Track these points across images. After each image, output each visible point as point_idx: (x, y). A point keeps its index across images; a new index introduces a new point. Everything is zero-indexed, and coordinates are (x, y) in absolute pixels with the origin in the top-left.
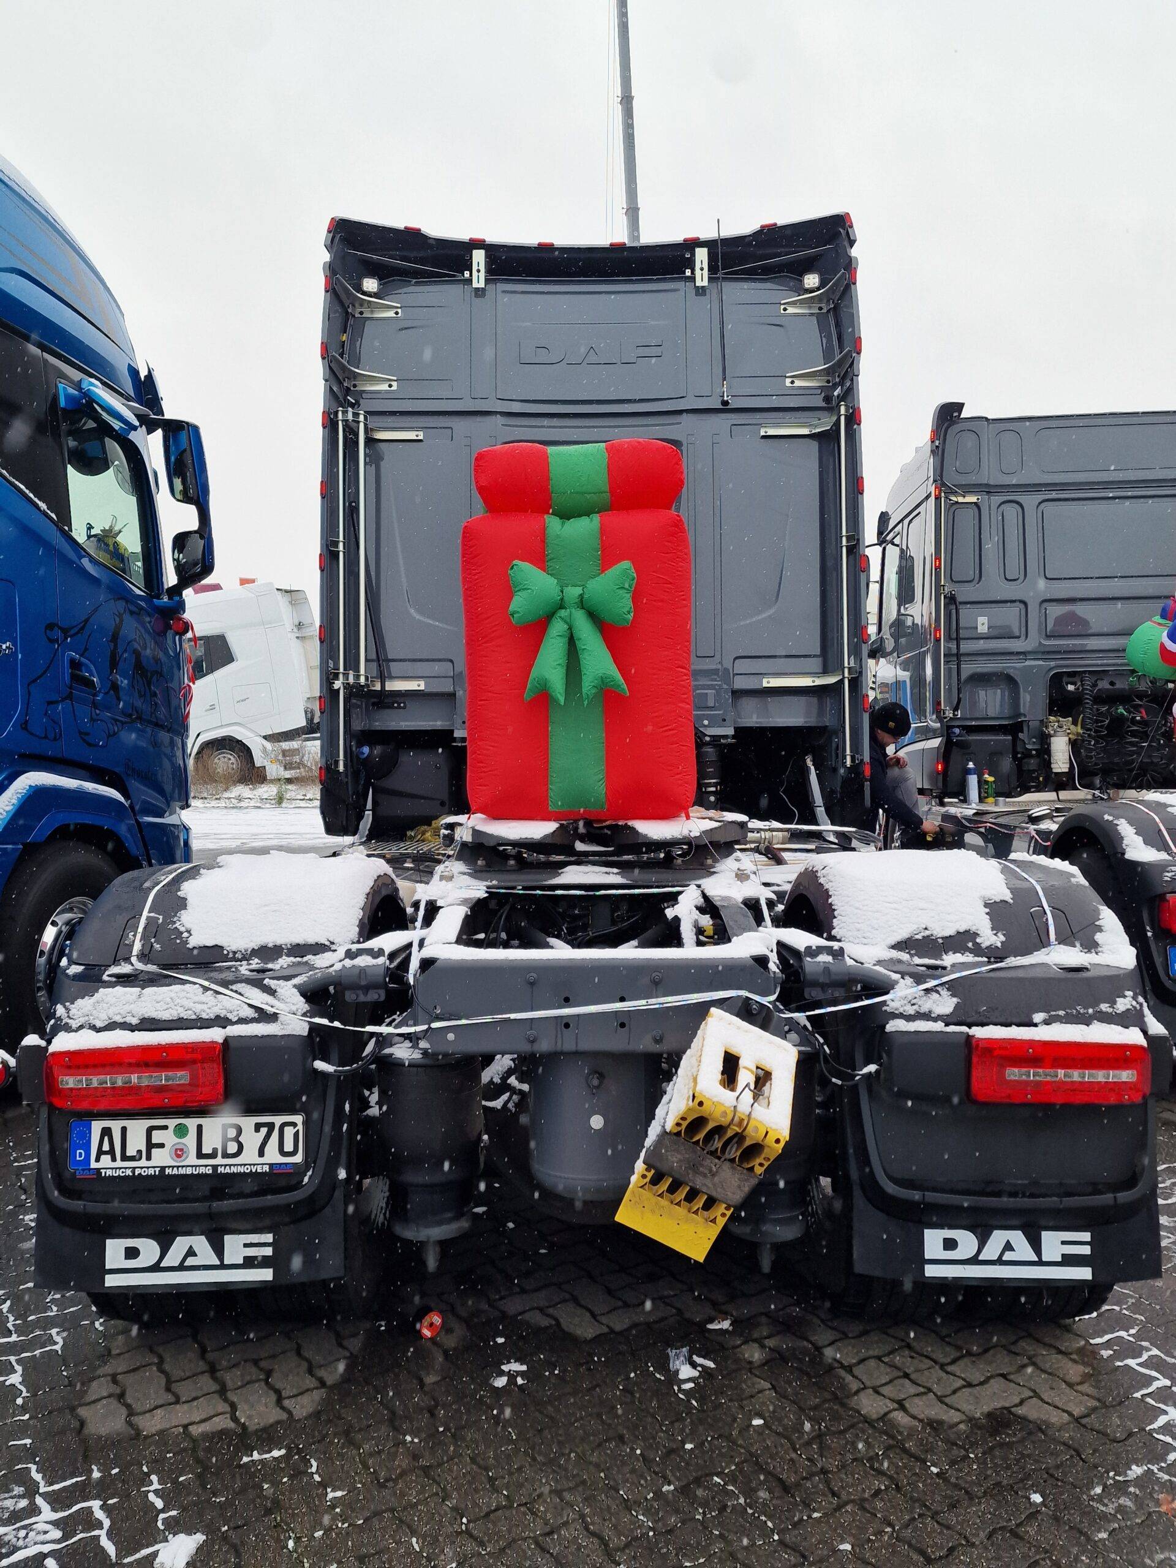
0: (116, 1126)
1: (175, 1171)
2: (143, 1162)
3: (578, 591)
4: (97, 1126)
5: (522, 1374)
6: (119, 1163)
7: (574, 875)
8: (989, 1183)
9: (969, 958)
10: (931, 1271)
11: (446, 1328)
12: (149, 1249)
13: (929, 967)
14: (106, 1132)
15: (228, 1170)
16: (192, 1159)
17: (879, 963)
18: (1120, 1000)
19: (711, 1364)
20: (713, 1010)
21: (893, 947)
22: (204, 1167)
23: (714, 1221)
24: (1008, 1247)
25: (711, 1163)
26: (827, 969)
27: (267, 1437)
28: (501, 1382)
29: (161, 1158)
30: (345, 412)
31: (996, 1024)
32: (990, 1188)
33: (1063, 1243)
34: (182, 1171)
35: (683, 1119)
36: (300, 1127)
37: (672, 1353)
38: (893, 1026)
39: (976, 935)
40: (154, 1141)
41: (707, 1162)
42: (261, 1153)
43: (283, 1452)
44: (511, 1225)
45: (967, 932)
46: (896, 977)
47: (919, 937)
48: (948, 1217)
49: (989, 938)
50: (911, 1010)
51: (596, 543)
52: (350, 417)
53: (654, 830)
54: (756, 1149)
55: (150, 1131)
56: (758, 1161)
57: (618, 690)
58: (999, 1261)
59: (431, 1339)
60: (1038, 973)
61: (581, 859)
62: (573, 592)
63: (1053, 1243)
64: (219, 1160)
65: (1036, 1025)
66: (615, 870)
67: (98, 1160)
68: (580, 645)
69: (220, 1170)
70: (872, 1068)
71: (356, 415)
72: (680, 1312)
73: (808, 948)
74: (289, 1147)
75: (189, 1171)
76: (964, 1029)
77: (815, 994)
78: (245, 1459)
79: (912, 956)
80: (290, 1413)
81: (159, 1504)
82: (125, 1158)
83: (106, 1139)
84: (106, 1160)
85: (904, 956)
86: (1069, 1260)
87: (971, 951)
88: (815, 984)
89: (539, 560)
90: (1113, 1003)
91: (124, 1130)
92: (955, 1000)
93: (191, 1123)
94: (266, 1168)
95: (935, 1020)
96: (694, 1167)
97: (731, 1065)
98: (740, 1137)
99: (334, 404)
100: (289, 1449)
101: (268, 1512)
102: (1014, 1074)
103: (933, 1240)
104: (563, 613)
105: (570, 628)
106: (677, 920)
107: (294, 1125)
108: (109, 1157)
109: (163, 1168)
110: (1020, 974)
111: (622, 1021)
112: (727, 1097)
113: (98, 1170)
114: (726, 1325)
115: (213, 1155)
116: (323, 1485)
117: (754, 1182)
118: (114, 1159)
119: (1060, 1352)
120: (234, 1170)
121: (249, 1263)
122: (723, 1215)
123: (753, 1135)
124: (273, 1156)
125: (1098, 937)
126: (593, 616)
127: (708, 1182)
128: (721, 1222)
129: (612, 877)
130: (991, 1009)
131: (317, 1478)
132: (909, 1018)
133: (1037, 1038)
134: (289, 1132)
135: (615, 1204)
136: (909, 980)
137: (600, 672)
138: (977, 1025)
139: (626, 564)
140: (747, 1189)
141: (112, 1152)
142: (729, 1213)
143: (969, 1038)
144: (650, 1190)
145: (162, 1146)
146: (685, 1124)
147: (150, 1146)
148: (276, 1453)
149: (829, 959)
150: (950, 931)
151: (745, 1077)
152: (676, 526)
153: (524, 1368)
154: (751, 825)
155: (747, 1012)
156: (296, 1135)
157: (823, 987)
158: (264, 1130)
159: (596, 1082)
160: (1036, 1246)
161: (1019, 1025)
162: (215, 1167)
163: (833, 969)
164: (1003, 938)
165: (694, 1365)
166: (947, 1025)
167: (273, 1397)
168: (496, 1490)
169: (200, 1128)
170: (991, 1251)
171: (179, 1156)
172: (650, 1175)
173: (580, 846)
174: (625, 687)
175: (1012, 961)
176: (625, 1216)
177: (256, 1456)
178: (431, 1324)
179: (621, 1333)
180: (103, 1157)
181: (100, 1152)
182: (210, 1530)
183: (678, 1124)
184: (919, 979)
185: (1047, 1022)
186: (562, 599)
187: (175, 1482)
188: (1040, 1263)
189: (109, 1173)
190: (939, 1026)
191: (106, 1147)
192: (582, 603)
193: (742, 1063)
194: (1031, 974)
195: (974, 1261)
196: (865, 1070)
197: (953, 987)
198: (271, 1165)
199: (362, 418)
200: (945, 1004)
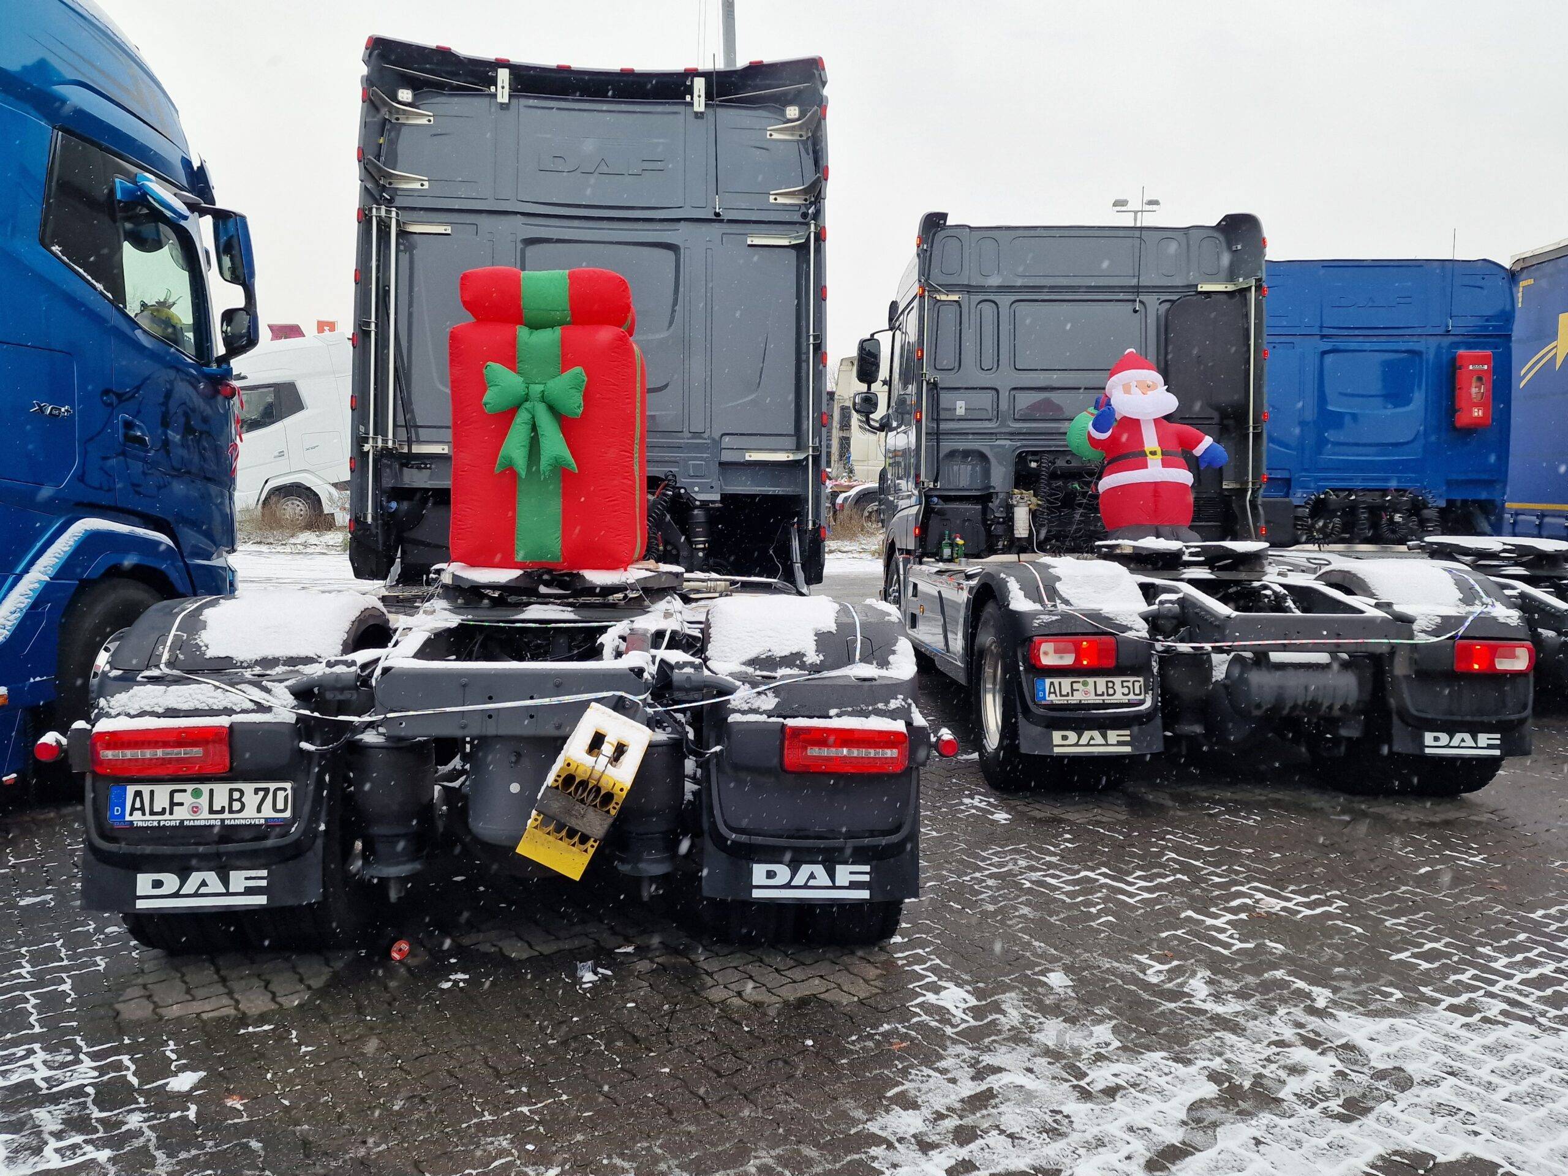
0: (146, 789)
1: (192, 823)
2: (167, 816)
3: (540, 388)
4: (131, 790)
5: (464, 981)
6: (148, 817)
7: (535, 612)
8: (798, 830)
9: (795, 671)
10: (756, 894)
11: (412, 953)
12: (171, 881)
13: (764, 677)
14: (138, 794)
15: (233, 822)
16: (205, 814)
17: (731, 674)
18: (892, 701)
19: (609, 973)
20: (593, 704)
21: (744, 664)
22: (215, 820)
23: (586, 851)
24: (812, 876)
25: (579, 807)
26: (688, 678)
27: (262, 1019)
28: (446, 985)
29: (180, 814)
30: (378, 209)
31: (803, 717)
32: (799, 833)
33: (851, 873)
34: (197, 823)
35: (559, 776)
36: (289, 792)
37: (579, 965)
38: (733, 718)
39: (804, 655)
40: (175, 801)
41: (577, 807)
42: (259, 810)
43: (272, 1027)
44: (482, 889)
45: (798, 653)
46: (738, 683)
47: (763, 656)
48: (771, 855)
49: (813, 657)
50: (745, 707)
51: (558, 351)
52: (383, 213)
53: (598, 577)
54: (609, 797)
55: (172, 793)
56: (611, 806)
57: (569, 468)
58: (806, 887)
59: (400, 961)
60: (841, 682)
61: (545, 600)
62: (536, 389)
63: (844, 875)
64: (226, 815)
65: (831, 717)
66: (570, 609)
67: (131, 814)
68: (540, 431)
69: (227, 822)
70: (718, 748)
71: (388, 212)
72: (597, 942)
73: (677, 663)
74: (280, 805)
75: (203, 823)
76: (781, 720)
77: (678, 695)
78: (242, 1031)
79: (755, 669)
80: (281, 1005)
81: (174, 1057)
82: (152, 813)
83: (138, 799)
84: (137, 815)
85: (750, 670)
86: (854, 885)
87: (797, 666)
88: (681, 689)
89: (510, 361)
90: (887, 703)
91: (152, 792)
92: (777, 700)
93: (205, 788)
94: (262, 821)
95: (761, 713)
96: (568, 812)
97: (597, 741)
98: (598, 789)
99: (370, 201)
100: (276, 1024)
101: (255, 1059)
102: (814, 752)
103: (759, 872)
104: (527, 405)
105: (533, 417)
106: (602, 645)
107: (285, 790)
108: (140, 812)
109: (182, 821)
110: (826, 682)
111: (532, 713)
112: (589, 760)
113: (132, 822)
114: (630, 949)
115: (222, 811)
116: (299, 1045)
117: (610, 821)
118: (144, 814)
119: (869, 962)
120: (238, 822)
121: (249, 891)
122: (592, 846)
123: (606, 785)
124: (268, 812)
125: (891, 658)
126: (552, 409)
127: (580, 822)
128: (591, 851)
129: (567, 614)
130: (801, 706)
131: (295, 1041)
132: (744, 712)
133: (830, 726)
134: (281, 795)
135: (517, 839)
136: (747, 686)
137: (554, 454)
138: (790, 717)
139: (578, 369)
140: (606, 826)
141: (142, 809)
142: (596, 845)
143: (783, 725)
144: (541, 830)
145: (182, 804)
146: (560, 780)
147: (172, 804)
148: (266, 1027)
149: (692, 670)
150: (786, 653)
151: (608, 749)
152: (621, 340)
153: (467, 977)
154: (687, 575)
155: (619, 706)
156: (286, 798)
157: (687, 690)
158: (261, 794)
159: (513, 759)
160: (832, 876)
161: (819, 717)
162: (223, 820)
163: (693, 678)
164: (822, 657)
165: (596, 973)
166: (769, 717)
167: (270, 996)
168: (428, 1045)
169: (211, 791)
170: (800, 879)
171: (195, 812)
172: (540, 818)
173: (543, 589)
174: (575, 466)
175: (826, 674)
176: (522, 849)
177: (251, 1029)
178: (400, 950)
179: (549, 955)
180: (135, 813)
181: (133, 809)
182: (210, 1070)
183: (556, 781)
184: (754, 685)
185: (839, 716)
186: (527, 394)
187: (187, 1045)
188: (834, 887)
189: (140, 824)
190: (763, 718)
191: (138, 805)
192: (543, 398)
193: (606, 739)
194: (835, 682)
195: (788, 886)
196: (713, 750)
197: (776, 691)
198: (266, 819)
199: (394, 214)
200: (769, 702)
